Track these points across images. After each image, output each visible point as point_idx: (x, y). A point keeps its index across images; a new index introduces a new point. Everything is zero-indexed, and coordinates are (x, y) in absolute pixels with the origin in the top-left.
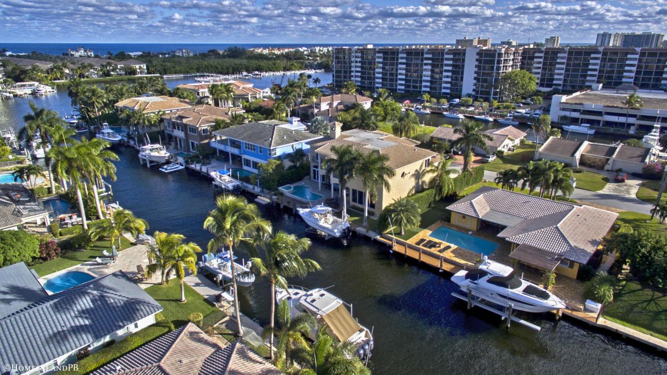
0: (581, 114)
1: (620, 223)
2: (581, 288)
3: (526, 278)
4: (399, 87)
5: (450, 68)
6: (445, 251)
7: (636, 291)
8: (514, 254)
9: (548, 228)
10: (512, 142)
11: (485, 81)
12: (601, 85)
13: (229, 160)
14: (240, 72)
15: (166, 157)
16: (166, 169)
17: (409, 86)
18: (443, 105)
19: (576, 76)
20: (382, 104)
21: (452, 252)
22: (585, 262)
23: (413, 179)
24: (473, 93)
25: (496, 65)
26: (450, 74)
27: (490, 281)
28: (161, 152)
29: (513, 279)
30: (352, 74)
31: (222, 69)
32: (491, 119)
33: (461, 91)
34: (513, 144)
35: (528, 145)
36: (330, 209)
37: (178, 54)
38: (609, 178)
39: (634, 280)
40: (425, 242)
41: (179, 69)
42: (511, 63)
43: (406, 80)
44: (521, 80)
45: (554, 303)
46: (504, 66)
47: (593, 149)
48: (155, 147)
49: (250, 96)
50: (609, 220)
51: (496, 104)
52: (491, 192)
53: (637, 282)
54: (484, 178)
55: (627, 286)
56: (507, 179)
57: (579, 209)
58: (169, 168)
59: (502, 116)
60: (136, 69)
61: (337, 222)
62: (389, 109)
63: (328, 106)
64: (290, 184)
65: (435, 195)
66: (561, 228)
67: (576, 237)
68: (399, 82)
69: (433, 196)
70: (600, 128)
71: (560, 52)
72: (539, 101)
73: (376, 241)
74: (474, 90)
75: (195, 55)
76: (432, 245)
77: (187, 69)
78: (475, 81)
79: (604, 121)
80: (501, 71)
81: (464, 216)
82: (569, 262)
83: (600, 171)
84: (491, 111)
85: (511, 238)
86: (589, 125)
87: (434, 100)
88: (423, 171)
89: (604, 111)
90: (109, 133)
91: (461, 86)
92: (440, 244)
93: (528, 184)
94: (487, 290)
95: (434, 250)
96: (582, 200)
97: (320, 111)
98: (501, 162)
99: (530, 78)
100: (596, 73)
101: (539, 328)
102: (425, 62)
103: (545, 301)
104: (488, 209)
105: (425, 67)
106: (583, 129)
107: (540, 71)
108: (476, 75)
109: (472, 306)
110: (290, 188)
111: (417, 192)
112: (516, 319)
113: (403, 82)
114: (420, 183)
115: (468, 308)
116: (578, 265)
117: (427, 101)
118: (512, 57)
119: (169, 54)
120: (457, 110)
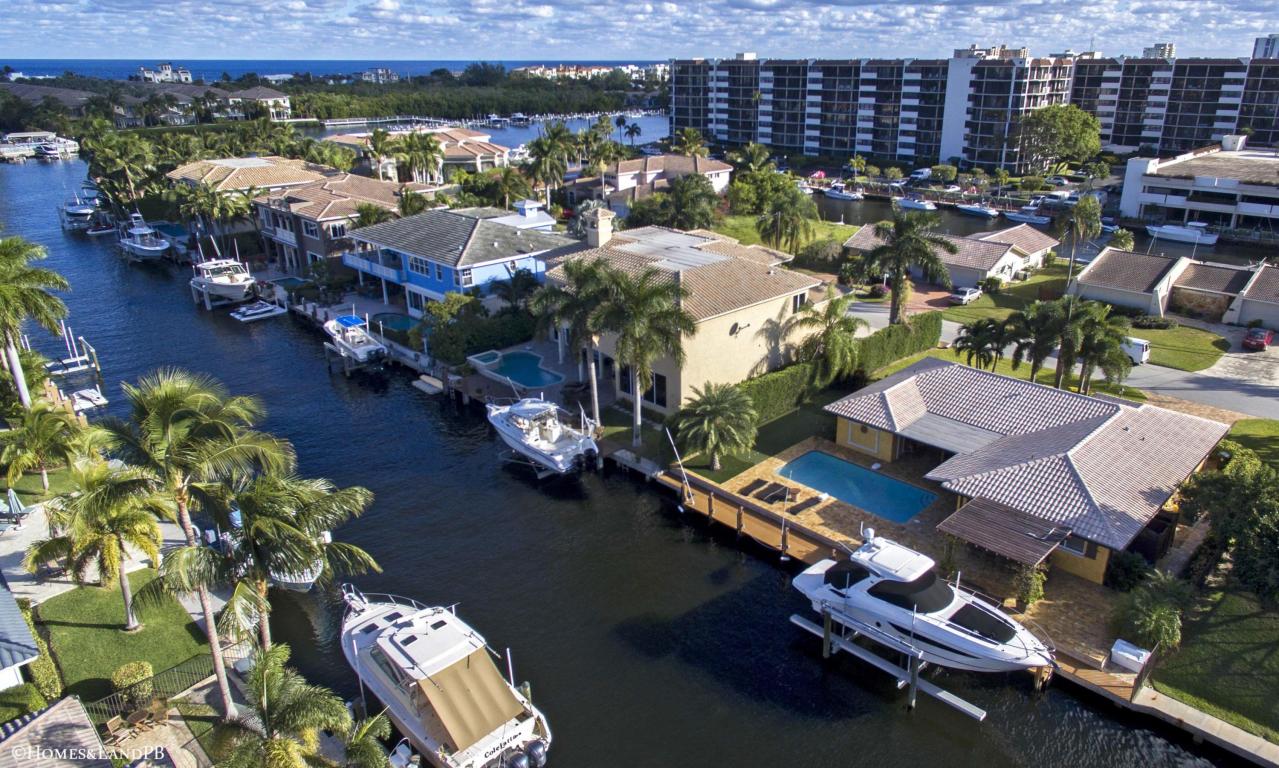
0: (1189, 199)
1: (1232, 445)
2: (1109, 607)
3: (967, 586)
4: (808, 144)
5: (915, 102)
6: (804, 511)
7: (1246, 617)
8: (951, 523)
9: (1045, 459)
10: (1022, 260)
11: (988, 129)
12: (1242, 139)
13: (382, 296)
14: (485, 114)
15: (244, 287)
16: (244, 315)
17: (828, 142)
18: (893, 180)
19: (1192, 121)
20: (753, 177)
21: (818, 513)
22: (1121, 544)
23: (762, 341)
24: (964, 156)
25: (1012, 94)
26: (914, 115)
27: (875, 592)
28: (237, 276)
29: (931, 588)
30: (711, 116)
31: (450, 107)
32: (993, 212)
33: (938, 149)
34: (1026, 265)
35: (1061, 267)
36: (553, 408)
37: (367, 79)
38: (1230, 341)
39: (1245, 590)
40: (762, 489)
41: (358, 107)
42: (1047, 90)
43: (822, 129)
44: (1065, 127)
45: (1021, 653)
46: (1029, 98)
47: (1199, 276)
48: (225, 265)
49: (479, 162)
50: (1202, 440)
51: (1005, 179)
52: (934, 371)
53: (1252, 596)
54: (941, 339)
55: (1223, 605)
56: (980, 341)
57: (1132, 415)
58: (250, 312)
59: (1017, 205)
60: (268, 107)
61: (570, 437)
62: (769, 187)
63: (635, 181)
64: (497, 349)
65: (812, 378)
66: (1078, 460)
67: (1111, 481)
68: (808, 133)
69: (806, 379)
70: (1230, 232)
71: (1159, 69)
72: (1101, 171)
73: (654, 482)
74: (965, 150)
75: (402, 81)
76: (777, 494)
77: (375, 109)
78: (967, 131)
79: (1239, 216)
80: (1024, 108)
81: (865, 427)
82: (1086, 543)
83: (1212, 326)
84: (995, 193)
85: (955, 482)
86: (1204, 224)
87: (875, 170)
88: (789, 321)
89: (1239, 193)
90: (142, 236)
91: (939, 141)
92: (795, 492)
93: (1026, 353)
94: (869, 613)
95: (779, 509)
96: (1158, 393)
97: (616, 190)
98: (990, 302)
99: (1085, 123)
100: (1235, 113)
101: (981, 714)
102: (863, 88)
103: (1000, 647)
104: (922, 411)
105: (862, 100)
106: (1192, 232)
107: (1113, 109)
108: (969, 118)
109: (834, 652)
110: (495, 357)
111: (773, 369)
112: (927, 687)
113: (817, 133)
114: (782, 349)
115: (826, 655)
116: (1107, 552)
117: (861, 174)
118: (1048, 77)
119: (348, 78)
120: (921, 192)
